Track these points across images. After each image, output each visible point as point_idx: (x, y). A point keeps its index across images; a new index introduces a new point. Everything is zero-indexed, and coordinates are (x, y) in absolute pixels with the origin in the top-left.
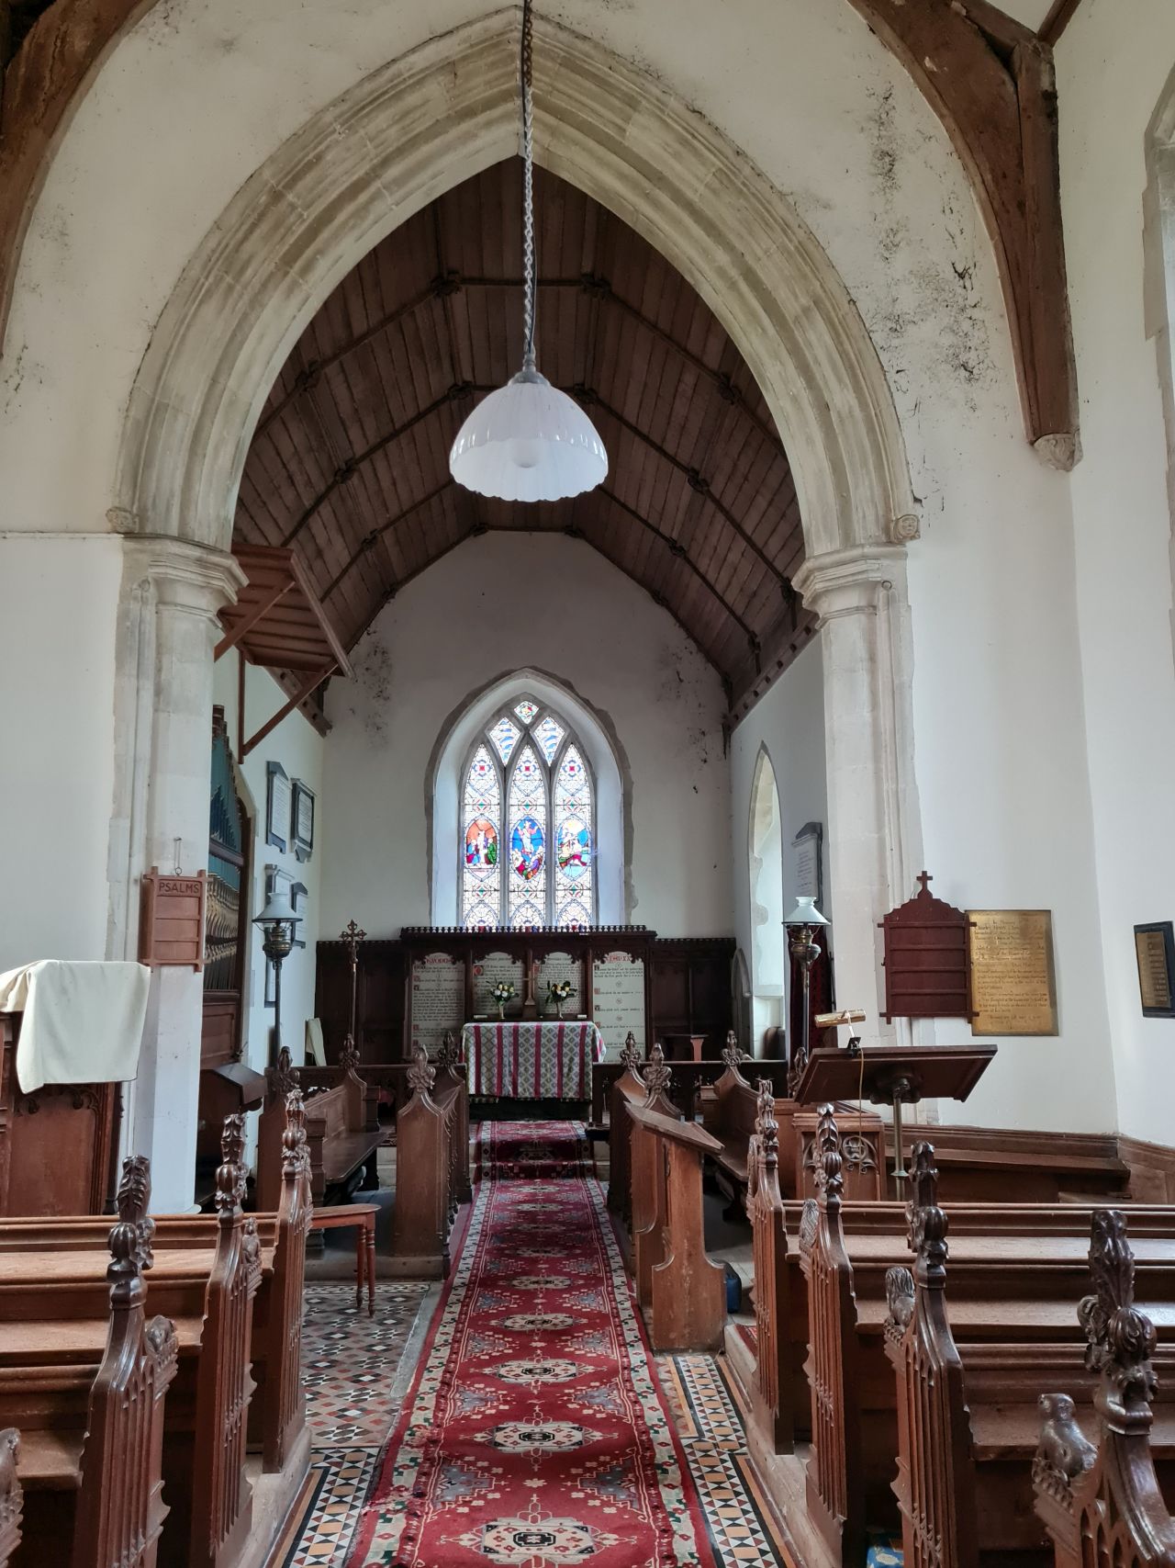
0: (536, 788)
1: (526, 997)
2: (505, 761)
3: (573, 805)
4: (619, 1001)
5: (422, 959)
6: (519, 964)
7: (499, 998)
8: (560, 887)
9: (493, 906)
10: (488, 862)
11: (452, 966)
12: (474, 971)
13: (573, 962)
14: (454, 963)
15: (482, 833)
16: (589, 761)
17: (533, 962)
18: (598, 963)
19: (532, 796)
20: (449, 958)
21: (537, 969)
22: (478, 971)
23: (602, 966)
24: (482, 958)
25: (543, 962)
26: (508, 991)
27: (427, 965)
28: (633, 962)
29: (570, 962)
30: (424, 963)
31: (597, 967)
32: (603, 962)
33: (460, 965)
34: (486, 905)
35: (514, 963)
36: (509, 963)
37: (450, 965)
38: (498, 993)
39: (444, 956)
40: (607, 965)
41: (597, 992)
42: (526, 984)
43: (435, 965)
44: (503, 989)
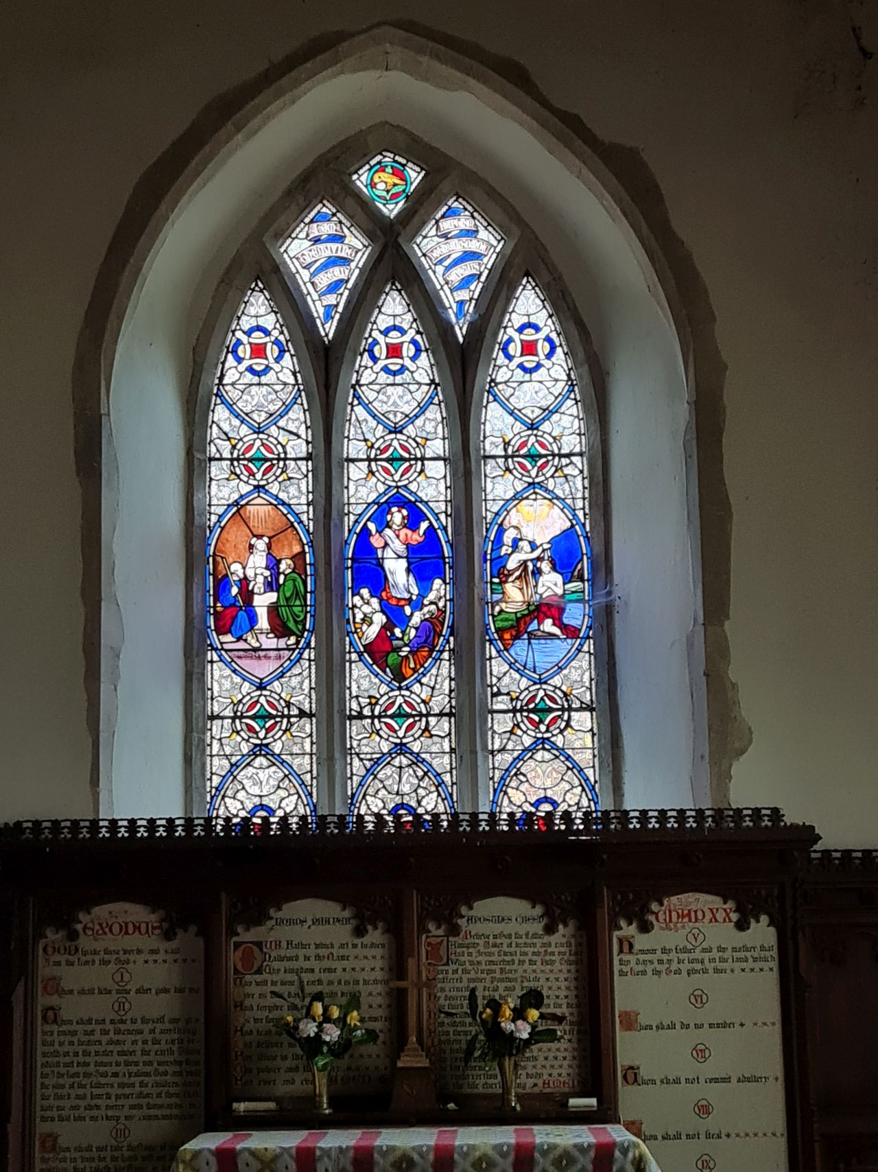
0: (422, 409)
1: (398, 1043)
2: (329, 330)
3: (533, 457)
4: (700, 1053)
5: (66, 924)
6: (375, 936)
7: (314, 1045)
8: (501, 703)
9: (296, 762)
10: (279, 628)
11: (164, 945)
12: (234, 958)
13: (550, 929)
14: (168, 935)
15: (261, 545)
16: (580, 325)
17: (423, 929)
18: (629, 930)
19: (410, 430)
20: (153, 918)
21: (434, 951)
22: (248, 959)
23: (641, 941)
24: (260, 918)
25: (454, 930)
26: (342, 1022)
27: (84, 942)
28: (742, 926)
29: (538, 927)
30: (73, 936)
31: (627, 945)
32: (645, 928)
33: (189, 940)
34: (276, 760)
35: (359, 932)
36: (342, 933)
37: (154, 941)
38: (310, 1029)
39: (136, 912)
40: (659, 938)
41: (630, 1022)
42: (398, 1000)
43: (109, 942)
44: (327, 1018)
